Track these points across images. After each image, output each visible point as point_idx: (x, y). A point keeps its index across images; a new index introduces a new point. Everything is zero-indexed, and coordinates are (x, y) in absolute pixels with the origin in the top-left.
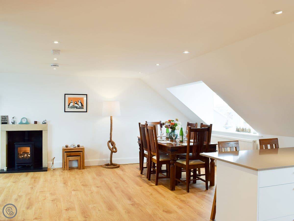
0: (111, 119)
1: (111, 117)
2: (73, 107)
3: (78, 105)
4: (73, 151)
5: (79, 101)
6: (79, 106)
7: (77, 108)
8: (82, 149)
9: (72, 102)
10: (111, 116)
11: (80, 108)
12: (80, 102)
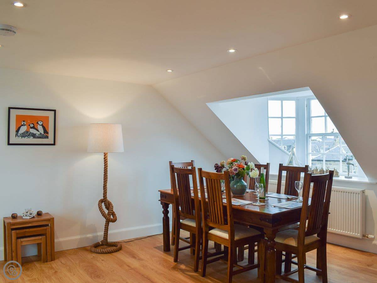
0: (104, 158)
1: (105, 155)
2: (26, 134)
3: (38, 131)
4: (30, 225)
5: (39, 122)
6: (39, 133)
7: (34, 136)
8: (49, 220)
9: (24, 125)
10: (106, 152)
11: (40, 138)
12: (41, 124)
